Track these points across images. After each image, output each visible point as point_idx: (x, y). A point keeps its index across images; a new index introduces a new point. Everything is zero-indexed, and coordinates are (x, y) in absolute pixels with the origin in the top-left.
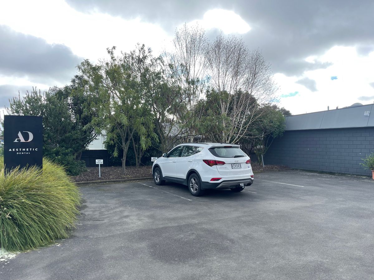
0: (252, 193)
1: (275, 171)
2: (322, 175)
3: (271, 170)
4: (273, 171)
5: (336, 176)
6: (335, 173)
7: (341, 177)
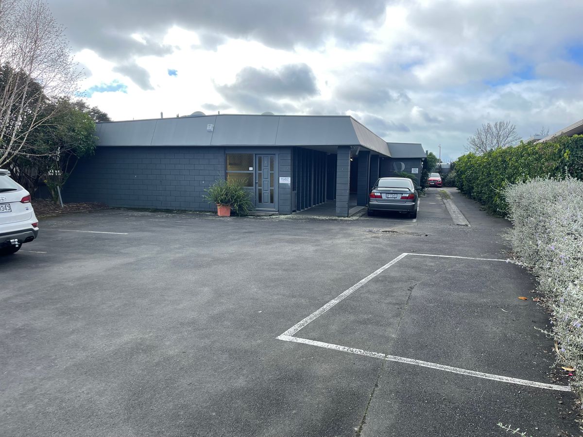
0: (36, 254)
1: (83, 213)
2: (155, 214)
3: (76, 212)
4: (80, 213)
5: (174, 214)
6: (173, 210)
7: (180, 215)
